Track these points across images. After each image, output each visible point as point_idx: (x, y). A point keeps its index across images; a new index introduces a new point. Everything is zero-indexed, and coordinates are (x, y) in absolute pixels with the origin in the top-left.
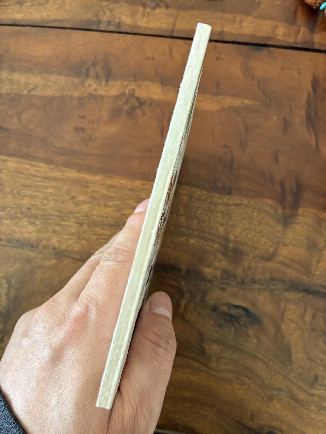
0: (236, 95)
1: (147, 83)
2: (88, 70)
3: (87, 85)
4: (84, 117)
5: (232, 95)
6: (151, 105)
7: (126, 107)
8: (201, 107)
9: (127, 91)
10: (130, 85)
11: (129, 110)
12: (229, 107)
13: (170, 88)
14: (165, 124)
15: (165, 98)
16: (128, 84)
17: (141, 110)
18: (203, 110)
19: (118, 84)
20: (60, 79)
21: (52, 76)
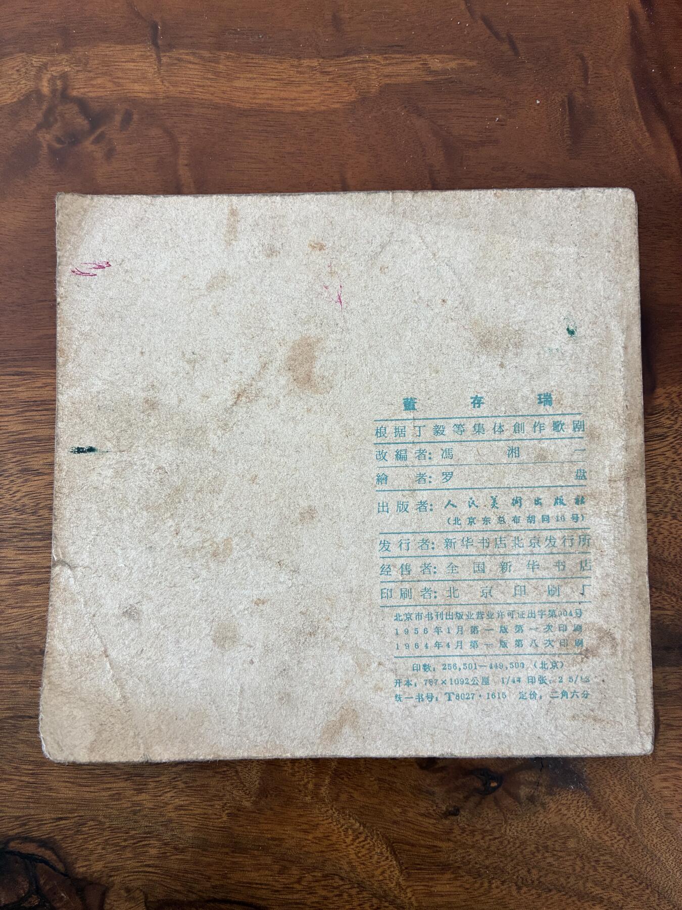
0: (401, 48)
1: (105, 49)
5: (387, 49)
6: (127, 118)
7: (46, 138)
8: (293, 103)
9: (45, 83)
10: (53, 65)
11: (58, 146)
12: (385, 89)
13: (181, 53)
14: (185, 174)
15: (171, 88)
16: (44, 60)
17: (97, 141)
18: (301, 109)
19: (13, 68)
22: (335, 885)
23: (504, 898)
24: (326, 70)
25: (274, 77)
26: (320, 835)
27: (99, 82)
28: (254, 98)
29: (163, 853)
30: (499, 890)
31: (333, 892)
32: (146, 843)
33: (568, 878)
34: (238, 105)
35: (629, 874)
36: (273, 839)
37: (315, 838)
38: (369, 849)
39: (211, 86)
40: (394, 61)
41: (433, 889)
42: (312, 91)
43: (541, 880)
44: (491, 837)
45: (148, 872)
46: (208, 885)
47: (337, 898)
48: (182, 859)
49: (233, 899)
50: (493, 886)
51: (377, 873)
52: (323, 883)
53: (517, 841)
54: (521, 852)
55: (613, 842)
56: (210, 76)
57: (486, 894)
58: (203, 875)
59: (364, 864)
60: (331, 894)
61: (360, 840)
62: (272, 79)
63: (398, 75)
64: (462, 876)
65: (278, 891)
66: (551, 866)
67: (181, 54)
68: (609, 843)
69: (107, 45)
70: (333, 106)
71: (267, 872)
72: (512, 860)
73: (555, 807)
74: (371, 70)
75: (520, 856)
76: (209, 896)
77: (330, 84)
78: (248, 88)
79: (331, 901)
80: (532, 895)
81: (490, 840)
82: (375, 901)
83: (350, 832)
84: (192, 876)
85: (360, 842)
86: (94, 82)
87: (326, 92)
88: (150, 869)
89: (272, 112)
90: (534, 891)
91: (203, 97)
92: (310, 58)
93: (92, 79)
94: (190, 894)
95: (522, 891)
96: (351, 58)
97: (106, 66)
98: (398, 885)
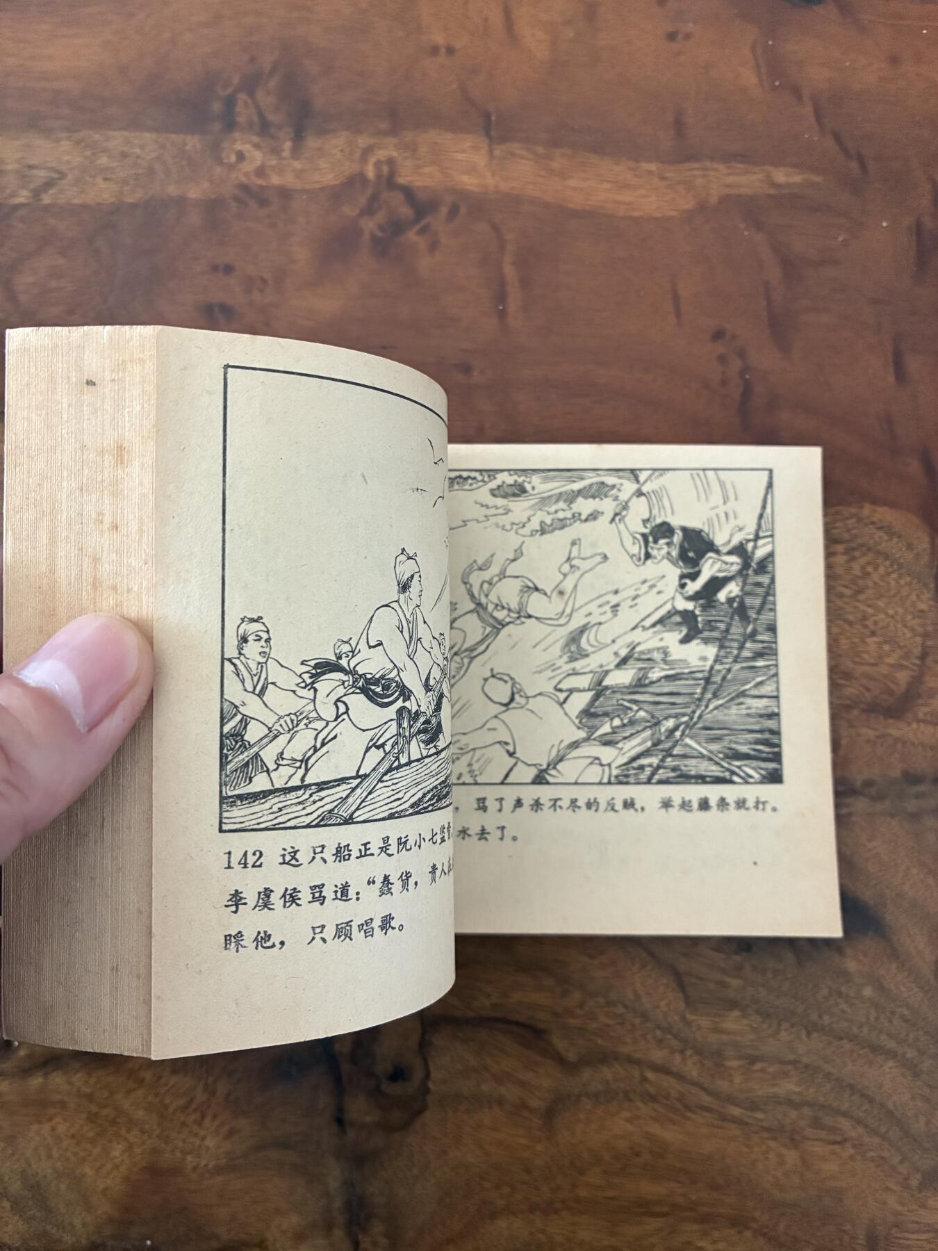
0: (745, 158)
1: (434, 136)
2: (230, 102)
3: (233, 158)
4: (229, 269)
5: (729, 158)
6: (454, 211)
7: (369, 225)
8: (628, 207)
9: (370, 167)
10: (380, 148)
11: (380, 234)
12: (724, 199)
13: (515, 147)
14: (510, 272)
15: (502, 183)
16: (371, 142)
17: (422, 231)
18: (636, 214)
19: (336, 147)
20: (137, 142)
21: (111, 133)
22: (618, 1012)
23: (793, 1042)
24: (666, 175)
25: (610, 179)
27: (427, 171)
28: (586, 199)
30: (787, 1033)
31: (615, 1019)
33: (861, 1027)
34: (571, 205)
35: (926, 1030)
37: (601, 964)
38: (655, 979)
39: (543, 184)
40: (736, 171)
41: (719, 1025)
42: (647, 196)
43: (833, 1026)
44: (782, 977)
46: (487, 1002)
49: (512, 1019)
50: (783, 1027)
51: (663, 1004)
52: (605, 1010)
53: (810, 984)
55: (911, 993)
56: (542, 173)
58: (482, 991)
59: (649, 994)
60: (614, 1022)
61: (648, 969)
62: (608, 181)
63: (739, 186)
64: (751, 1015)
65: (558, 1014)
66: (844, 1012)
68: (905, 995)
69: (437, 132)
70: (669, 213)
71: (549, 995)
72: (803, 1003)
74: (711, 178)
76: (488, 1015)
77: (669, 191)
78: (581, 188)
79: (612, 1029)
80: (822, 1041)
81: (782, 980)
82: (658, 1033)
85: (647, 971)
86: (422, 171)
87: (662, 199)
89: (603, 215)
90: (824, 1038)
91: (534, 195)
92: (649, 162)
93: (419, 167)
94: (468, 1011)
95: (812, 1037)
96: (692, 164)
97: (436, 155)
98: (683, 1018)
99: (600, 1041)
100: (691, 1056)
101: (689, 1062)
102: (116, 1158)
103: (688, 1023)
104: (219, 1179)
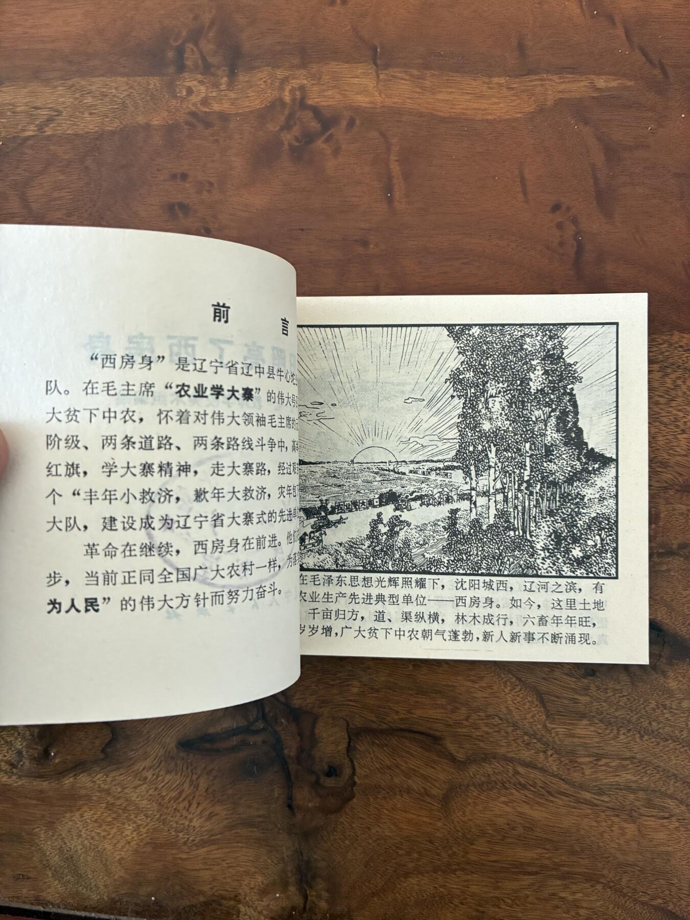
0: (573, 70)
1: (334, 66)
2: (180, 51)
3: (184, 93)
4: (184, 177)
5: (561, 70)
6: (351, 123)
7: (287, 138)
8: (484, 113)
9: (287, 93)
10: (293, 78)
11: (296, 144)
12: (559, 102)
14: (395, 168)
15: (387, 100)
16: (286, 74)
17: (327, 140)
18: (490, 117)
19: (261, 79)
20: (112, 84)
21: (94, 79)
22: (495, 723)
23: (629, 743)
24: (512, 86)
25: (467, 91)
26: (484, 685)
27: (330, 94)
28: (452, 108)
29: (362, 692)
30: (624, 737)
31: (493, 728)
32: (349, 683)
33: (682, 731)
34: (440, 114)
36: (448, 686)
37: (481, 687)
38: (522, 698)
39: (419, 98)
40: (566, 80)
41: (572, 732)
42: (499, 103)
43: (660, 731)
44: (620, 695)
45: (351, 706)
46: (396, 717)
47: (496, 734)
48: (376, 697)
49: (415, 730)
50: (621, 733)
51: (528, 716)
52: (485, 721)
53: (641, 699)
54: (644, 708)
56: (418, 90)
57: (615, 739)
58: (392, 709)
59: (518, 709)
60: (492, 730)
61: (516, 690)
62: (468, 93)
63: (570, 92)
64: (596, 723)
65: (450, 725)
66: (668, 720)
67: (395, 72)
69: (336, 63)
70: (515, 115)
71: (443, 711)
72: (636, 714)
73: (673, 674)
74: (547, 86)
75: (643, 712)
76: (397, 727)
77: (515, 98)
78: (448, 100)
79: (491, 736)
80: (652, 742)
81: (620, 697)
82: (526, 738)
83: (508, 684)
84: (384, 710)
85: (516, 692)
86: (326, 94)
87: (511, 104)
88: (352, 703)
89: (465, 120)
90: (653, 740)
91: (412, 107)
92: (499, 77)
93: (324, 91)
94: (382, 724)
95: (644, 739)
96: (533, 76)
97: (336, 81)
98: (545, 726)
99: (482, 745)
100: (551, 756)
101: (550, 759)
102: (127, 835)
103: (549, 731)
104: (202, 851)
